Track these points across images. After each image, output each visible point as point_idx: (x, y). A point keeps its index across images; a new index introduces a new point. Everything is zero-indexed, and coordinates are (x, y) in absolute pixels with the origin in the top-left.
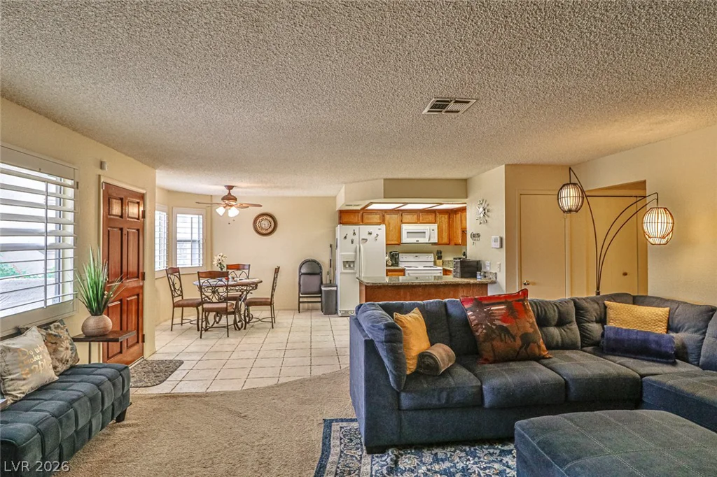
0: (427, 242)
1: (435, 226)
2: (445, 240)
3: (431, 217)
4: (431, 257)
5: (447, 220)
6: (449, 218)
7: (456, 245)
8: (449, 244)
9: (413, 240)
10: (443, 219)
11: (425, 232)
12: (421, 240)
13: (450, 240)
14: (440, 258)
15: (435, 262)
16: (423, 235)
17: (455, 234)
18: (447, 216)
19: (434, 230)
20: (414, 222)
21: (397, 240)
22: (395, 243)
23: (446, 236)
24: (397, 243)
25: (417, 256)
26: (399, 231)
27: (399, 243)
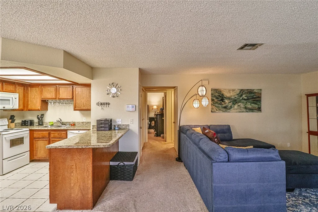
3: (12, 87)
5: (22, 91)
6: (24, 90)
8: (23, 110)
11: (9, 100)
12: (7, 107)
13: (24, 107)
14: (13, 121)
16: (8, 102)
17: (29, 103)
18: (22, 88)
19: (16, 98)
23: (22, 103)
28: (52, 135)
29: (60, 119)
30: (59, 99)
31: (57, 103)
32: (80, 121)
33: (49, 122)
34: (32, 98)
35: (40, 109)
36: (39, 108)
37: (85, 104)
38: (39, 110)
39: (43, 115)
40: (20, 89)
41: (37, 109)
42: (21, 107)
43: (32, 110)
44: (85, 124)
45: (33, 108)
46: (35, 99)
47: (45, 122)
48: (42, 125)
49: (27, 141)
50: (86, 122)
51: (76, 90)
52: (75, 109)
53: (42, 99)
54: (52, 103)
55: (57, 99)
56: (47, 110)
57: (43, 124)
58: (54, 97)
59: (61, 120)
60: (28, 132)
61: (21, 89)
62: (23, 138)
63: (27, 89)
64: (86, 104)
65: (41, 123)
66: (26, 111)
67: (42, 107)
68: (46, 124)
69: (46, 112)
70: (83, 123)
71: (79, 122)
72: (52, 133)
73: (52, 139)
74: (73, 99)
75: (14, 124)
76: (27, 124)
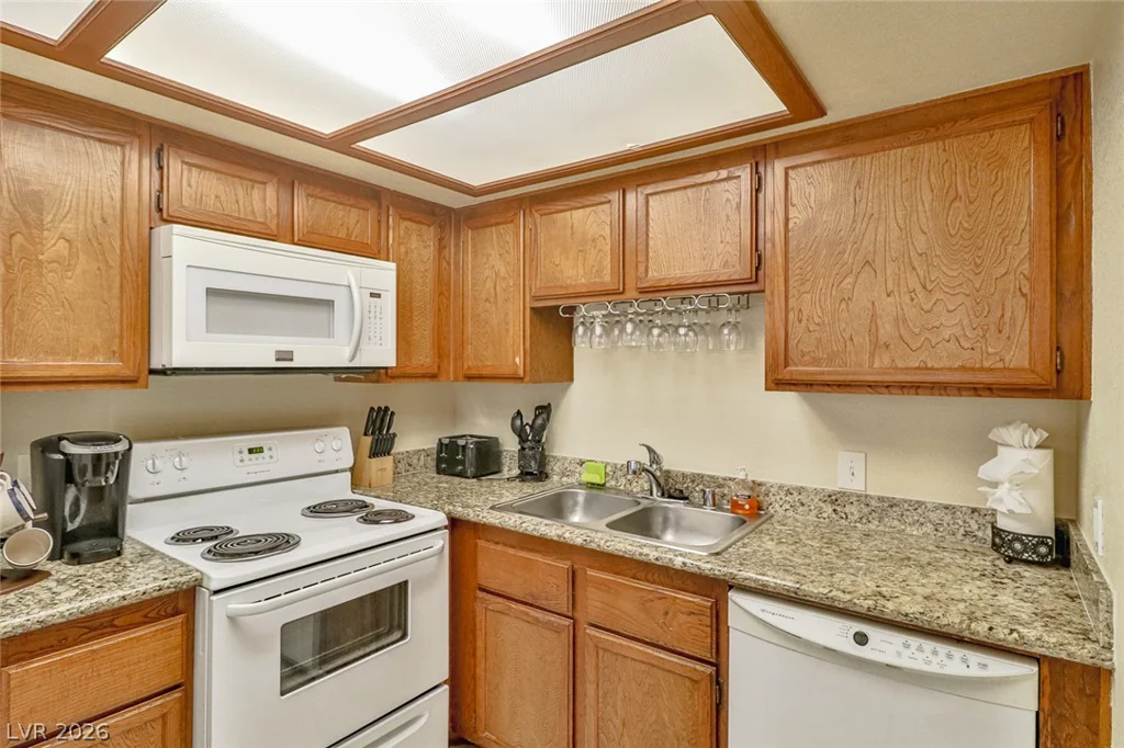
1: (383, 274)
4: (337, 447)
5: (429, 253)
6: (441, 247)
7: (469, 378)
8: (433, 377)
9: (257, 350)
10: (414, 243)
11: (329, 304)
12: (310, 352)
13: (440, 353)
14: (382, 447)
15: (357, 477)
16: (318, 315)
17: (469, 328)
18: (430, 234)
19: (379, 296)
20: (256, 230)
21: (115, 348)
22: (101, 372)
23: (427, 333)
24: (114, 366)
25: (260, 450)
26: (134, 278)
27: (127, 373)
28: (593, 603)
29: (650, 449)
30: (643, 291)
31: (629, 327)
32: (811, 483)
33: (581, 463)
34: (484, 296)
35: (521, 373)
36: (519, 360)
37: (886, 330)
38: (521, 379)
39: (544, 410)
40: (414, 237)
41: (508, 371)
42: (424, 358)
43: (481, 378)
44: (853, 510)
45: (489, 364)
46: (496, 302)
47: (554, 457)
48: (541, 476)
49: (429, 613)
50: (863, 499)
51: (795, 198)
52: (785, 374)
53: (534, 299)
54: (598, 330)
55: (631, 294)
56: (572, 378)
57: (548, 469)
58: (607, 278)
59: (655, 457)
60: (441, 541)
61: (421, 243)
62: (403, 587)
63: (457, 245)
64: (900, 320)
65: (534, 467)
66: (456, 379)
68: (563, 475)
69: (565, 390)
70: (835, 499)
71: (800, 490)
72: (600, 584)
73: (591, 631)
74: (757, 281)
75: (387, 462)
76: (462, 463)
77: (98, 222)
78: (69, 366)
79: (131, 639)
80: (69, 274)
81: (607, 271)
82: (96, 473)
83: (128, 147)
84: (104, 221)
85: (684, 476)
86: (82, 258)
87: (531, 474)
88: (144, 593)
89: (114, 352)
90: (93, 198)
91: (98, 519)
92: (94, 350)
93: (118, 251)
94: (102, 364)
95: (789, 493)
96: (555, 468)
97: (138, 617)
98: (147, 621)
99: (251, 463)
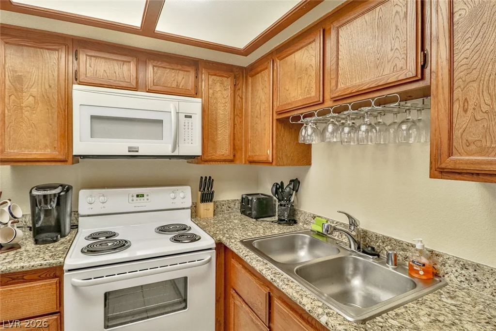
0: (169, 152)
1: (194, 106)
2: (224, 149)
3: (184, 78)
4: (184, 196)
5: (228, 93)
6: (236, 89)
7: (251, 162)
8: (232, 161)
9: (118, 146)
10: (218, 87)
11: (161, 122)
12: (146, 147)
13: (235, 148)
14: (207, 196)
16: (153, 128)
17: (250, 134)
18: (228, 82)
19: (190, 117)
20: (125, 86)
21: (55, 146)
22: (48, 157)
23: (227, 137)
24: (56, 154)
25: (143, 196)
26: (63, 112)
27: (61, 157)
29: (349, 216)
30: (336, 100)
33: (314, 217)
34: (256, 114)
35: (271, 160)
36: (269, 152)
38: (271, 163)
39: (296, 184)
40: (218, 84)
41: (263, 158)
45: (257, 154)
46: (260, 118)
47: (300, 211)
48: (292, 221)
52: (449, 163)
53: (279, 113)
55: (328, 103)
56: (310, 164)
57: (297, 218)
58: (313, 94)
59: (353, 223)
60: (210, 256)
61: (222, 88)
62: (185, 280)
66: (245, 163)
67: (276, 148)
68: (305, 223)
69: (307, 171)
71: (477, 267)
74: (423, 78)
75: (210, 206)
76: (250, 209)
77: (47, 87)
78: (35, 154)
79: (30, 287)
80: (34, 112)
81: (314, 89)
82: (46, 203)
83: (60, 50)
84: (50, 86)
85: (377, 237)
86: (40, 105)
87: (284, 220)
88: (33, 266)
89: (55, 148)
90: (45, 77)
91: (48, 224)
92: (46, 147)
93: (57, 101)
94: (49, 153)
95: (464, 267)
96: (300, 218)
97: (36, 276)
98: (40, 279)
99: (137, 201)
